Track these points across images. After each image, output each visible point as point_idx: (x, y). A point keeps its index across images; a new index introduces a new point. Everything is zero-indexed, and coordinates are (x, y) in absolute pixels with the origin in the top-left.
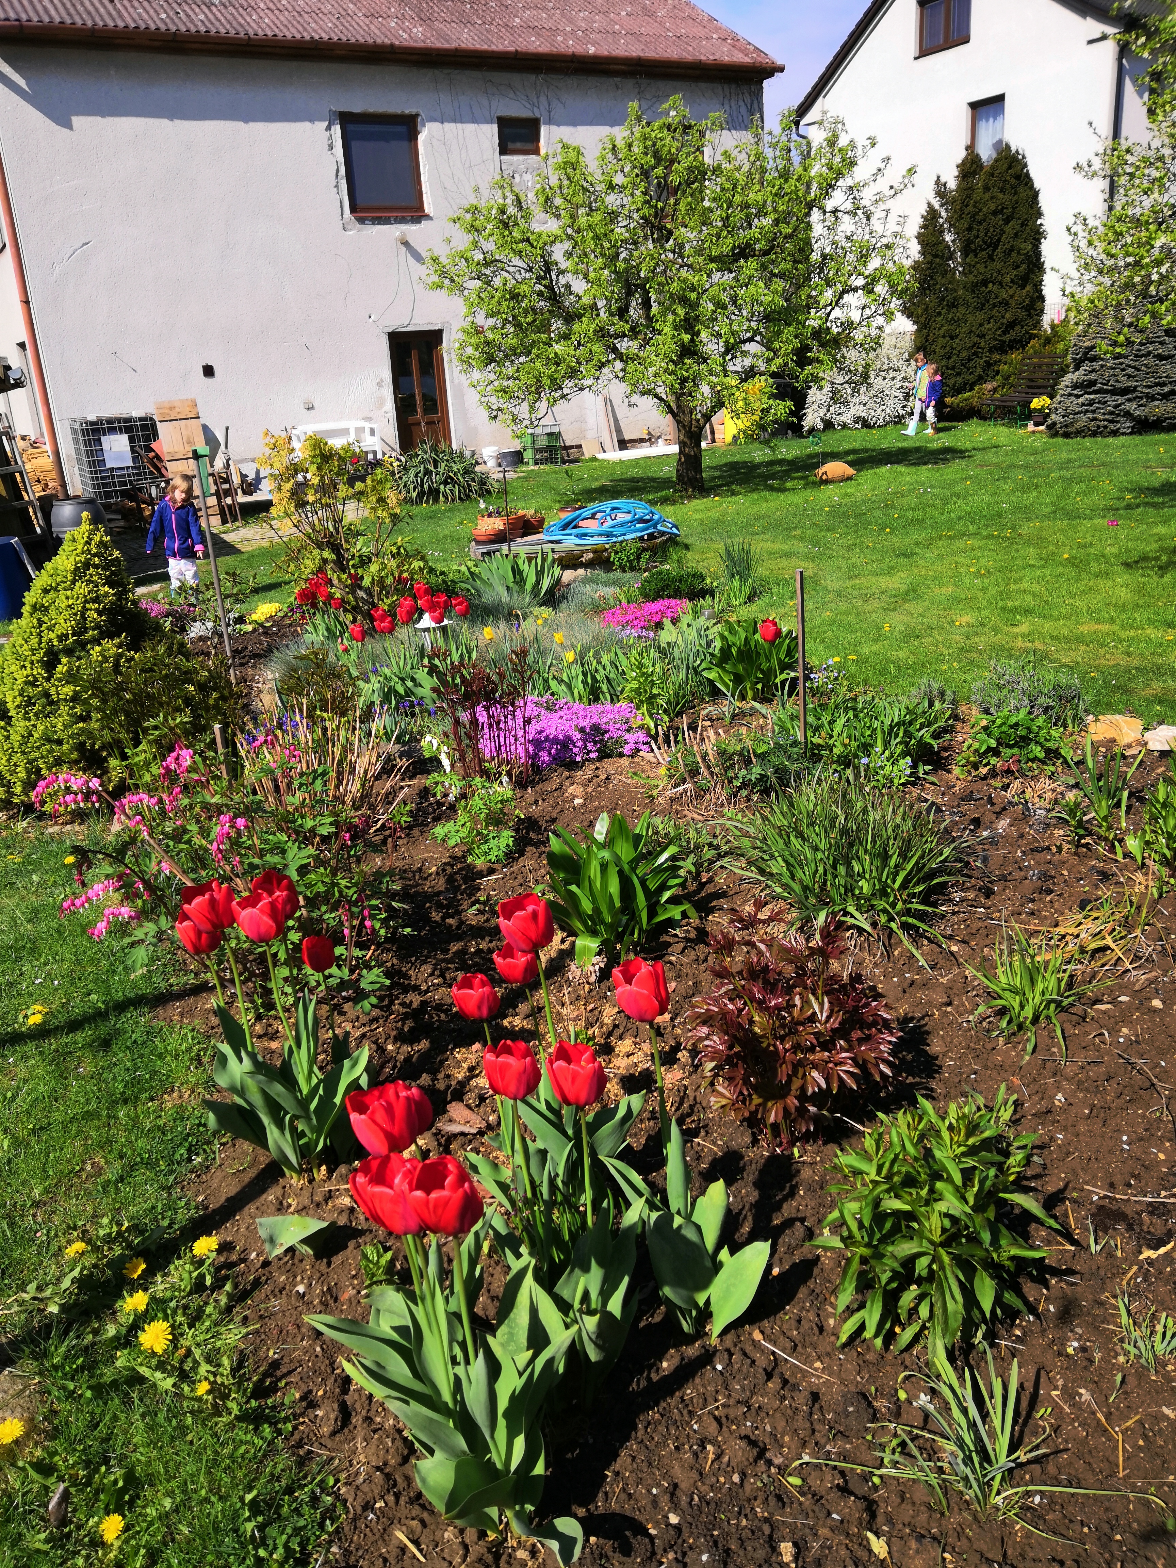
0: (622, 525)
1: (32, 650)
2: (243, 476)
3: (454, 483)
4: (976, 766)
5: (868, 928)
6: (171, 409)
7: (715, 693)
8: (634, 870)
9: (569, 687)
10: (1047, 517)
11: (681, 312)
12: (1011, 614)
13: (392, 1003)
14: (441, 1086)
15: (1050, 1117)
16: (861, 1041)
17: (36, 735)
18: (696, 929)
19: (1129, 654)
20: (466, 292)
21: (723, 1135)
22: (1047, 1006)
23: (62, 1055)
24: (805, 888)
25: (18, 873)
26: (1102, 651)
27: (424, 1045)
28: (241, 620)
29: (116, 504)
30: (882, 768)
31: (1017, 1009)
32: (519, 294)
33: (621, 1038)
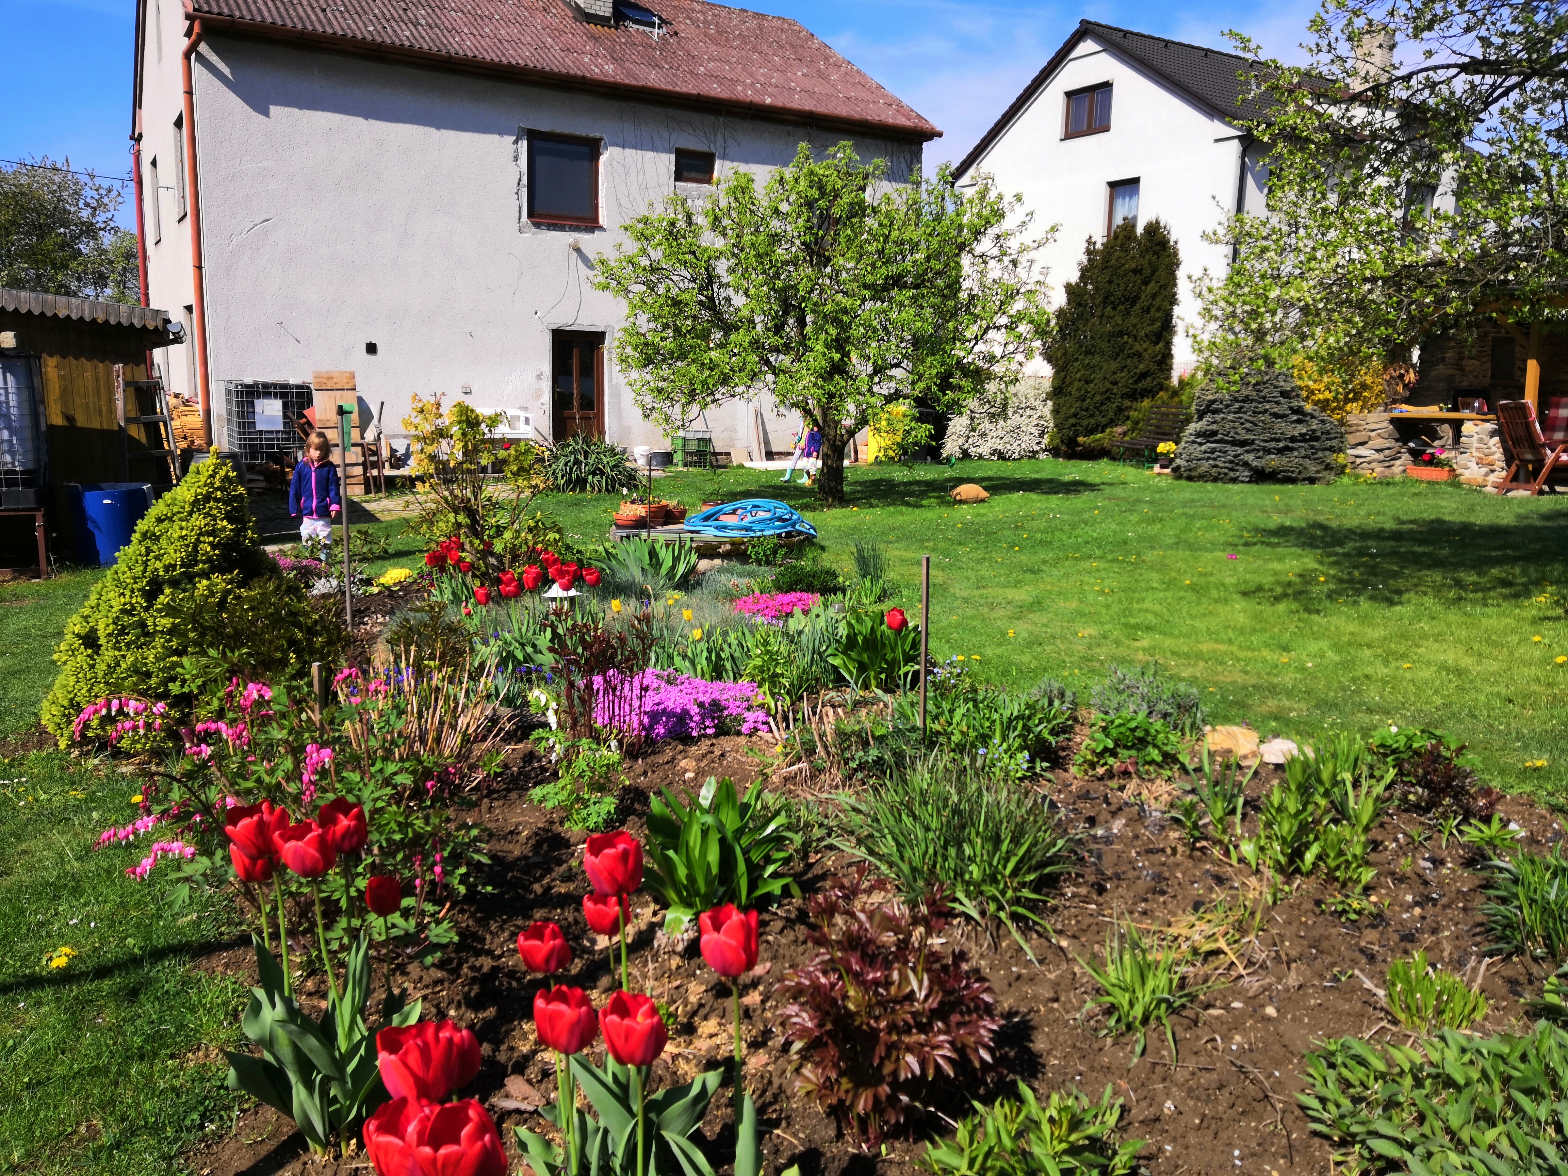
0: (762, 521)
1: (134, 578)
2: (393, 451)
3: (602, 473)
4: (1093, 765)
5: (975, 915)
6: (329, 378)
7: (840, 682)
8: (738, 840)
9: (693, 663)
10: (1169, 547)
11: (833, 332)
12: (1133, 630)
13: (460, 966)
14: (502, 1057)
15: (1158, 1126)
16: (959, 1025)
17: (124, 666)
18: (799, 909)
19: (1246, 673)
20: (631, 295)
21: (804, 1128)
22: (1158, 1006)
23: (83, 1002)
24: (914, 870)
25: (77, 809)
26: (1220, 668)
27: (491, 1012)
28: (368, 582)
29: (260, 465)
30: (1000, 760)
31: (1126, 1007)
32: (680, 302)
33: (706, 1018)
